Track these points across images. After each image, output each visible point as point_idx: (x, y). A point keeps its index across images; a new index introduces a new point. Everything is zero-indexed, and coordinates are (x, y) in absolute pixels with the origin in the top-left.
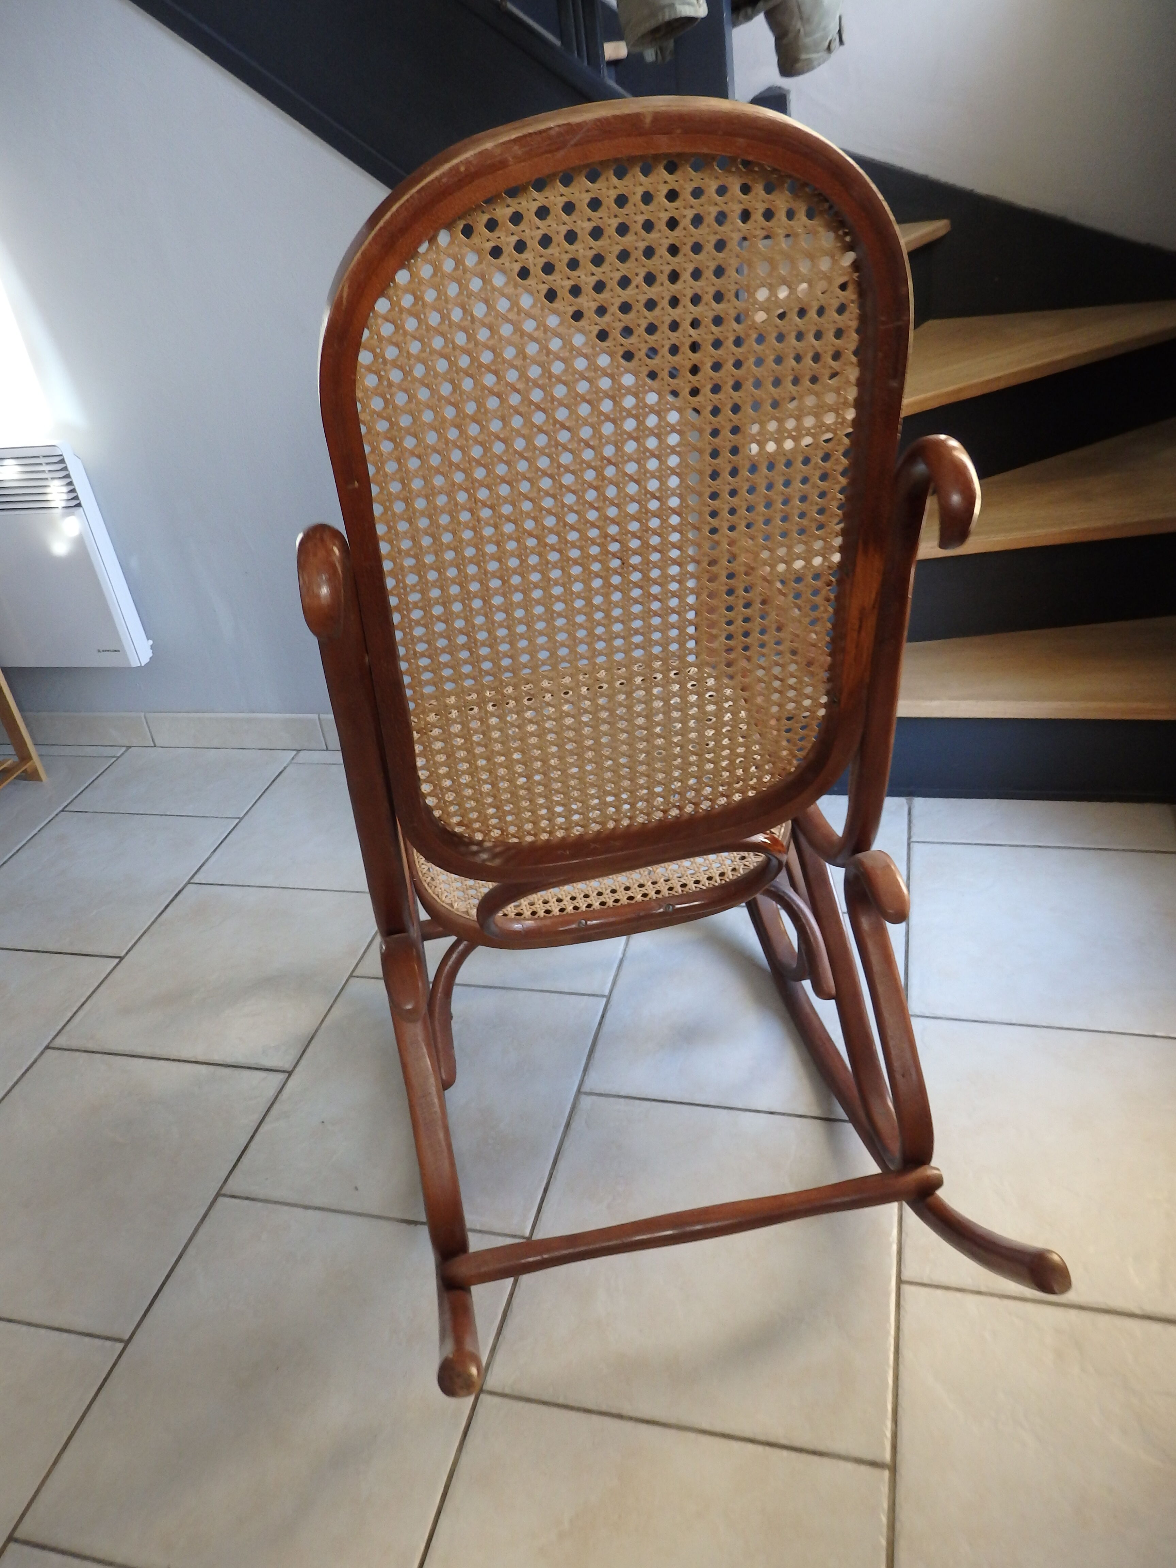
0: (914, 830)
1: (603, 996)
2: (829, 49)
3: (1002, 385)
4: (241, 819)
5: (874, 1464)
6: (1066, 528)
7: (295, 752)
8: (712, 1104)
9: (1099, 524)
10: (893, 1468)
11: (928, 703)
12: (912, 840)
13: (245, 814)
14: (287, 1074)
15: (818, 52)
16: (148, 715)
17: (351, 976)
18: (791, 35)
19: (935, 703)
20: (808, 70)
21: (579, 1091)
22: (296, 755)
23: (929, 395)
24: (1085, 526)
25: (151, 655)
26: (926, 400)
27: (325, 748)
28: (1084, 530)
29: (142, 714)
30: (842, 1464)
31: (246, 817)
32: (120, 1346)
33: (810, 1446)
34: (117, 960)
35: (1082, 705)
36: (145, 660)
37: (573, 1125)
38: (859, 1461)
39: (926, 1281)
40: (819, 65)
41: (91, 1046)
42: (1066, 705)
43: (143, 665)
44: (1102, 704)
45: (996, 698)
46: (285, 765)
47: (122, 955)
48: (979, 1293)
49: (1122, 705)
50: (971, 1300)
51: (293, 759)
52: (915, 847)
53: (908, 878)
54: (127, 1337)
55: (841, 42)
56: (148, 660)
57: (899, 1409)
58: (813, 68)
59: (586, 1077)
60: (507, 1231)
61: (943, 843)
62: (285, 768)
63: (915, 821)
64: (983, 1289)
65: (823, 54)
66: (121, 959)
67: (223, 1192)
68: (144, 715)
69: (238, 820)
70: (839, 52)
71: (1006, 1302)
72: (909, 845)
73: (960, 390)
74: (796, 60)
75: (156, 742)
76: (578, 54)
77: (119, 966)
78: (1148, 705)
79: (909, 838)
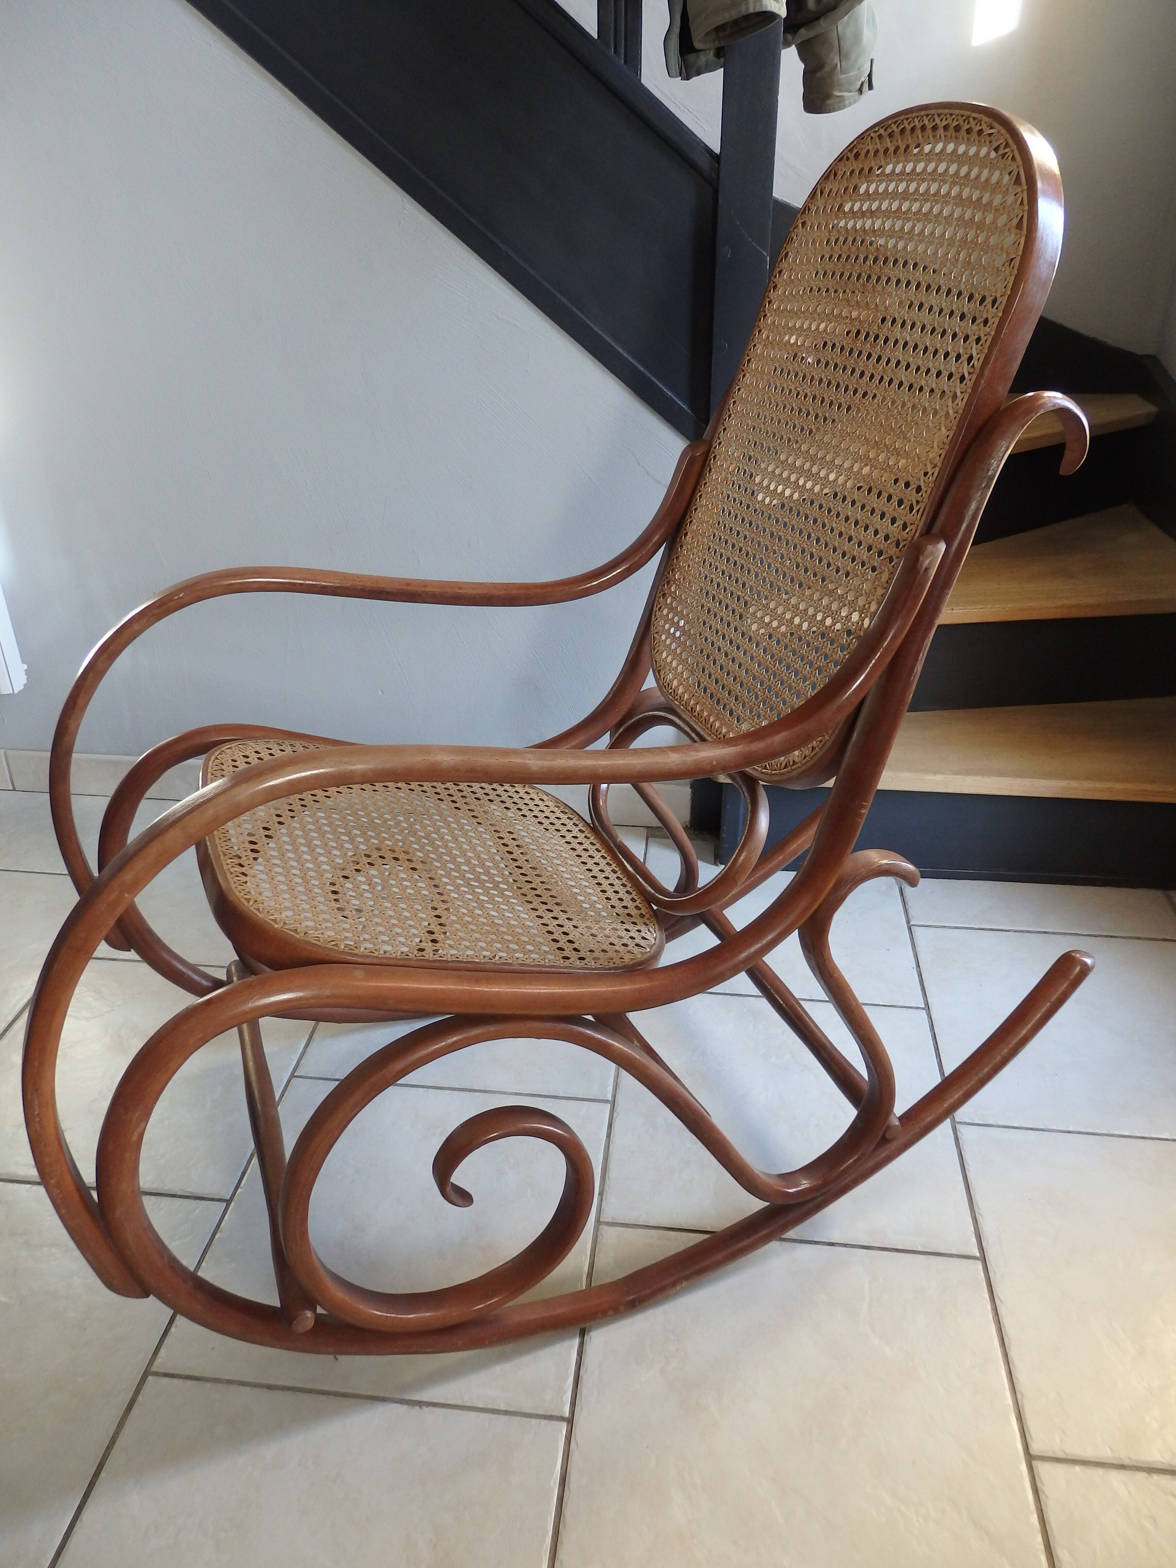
0: (911, 913)
1: (606, 1101)
2: (860, 91)
6: (1059, 603)
9: (1092, 600)
11: (931, 777)
12: (912, 923)
14: (224, 1204)
15: (850, 92)
16: (10, 753)
17: (293, 1076)
18: (827, 69)
19: (939, 777)
20: (839, 109)
21: (598, 1222)
24: (1074, 601)
25: (25, 681)
28: (1076, 606)
29: (2, 751)
35: (1087, 785)
36: (19, 685)
39: (1060, 1455)
40: (850, 105)
43: (16, 693)
44: (1109, 785)
45: (1001, 774)
49: (1129, 786)
50: (1116, 1478)
52: (917, 932)
55: (871, 87)
56: (22, 687)
58: (844, 107)
59: (604, 1203)
60: (541, 1411)
61: (945, 927)
63: (913, 905)
65: (855, 94)
67: (154, 1369)
68: (5, 754)
70: (867, 94)
72: (910, 929)
74: (828, 96)
75: (15, 784)
76: (615, 52)
79: (908, 922)
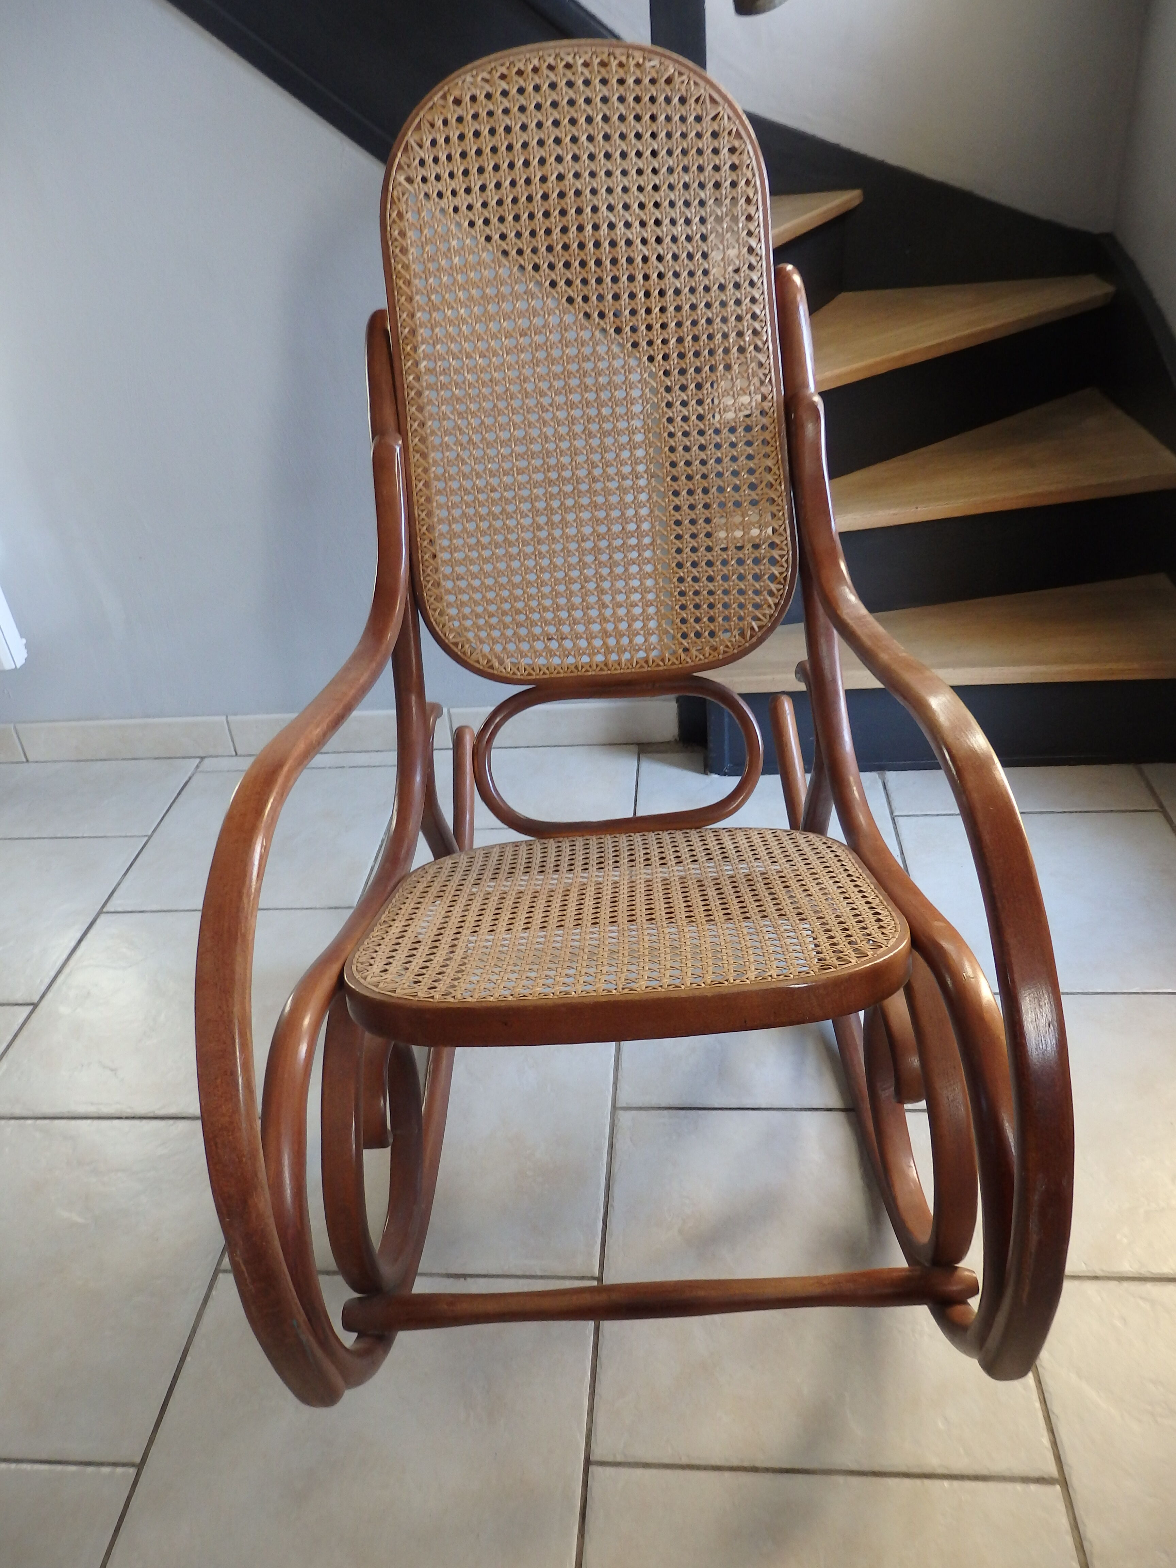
0: (894, 804)
3: (943, 352)
4: (150, 837)
5: (1041, 1480)
7: (198, 760)
8: (763, 1106)
10: (1064, 1482)
12: (895, 814)
13: (154, 831)
16: (19, 726)
21: (614, 1107)
22: (200, 763)
23: (878, 359)
25: (26, 656)
26: (877, 364)
27: (234, 753)
29: (12, 726)
30: (1009, 1486)
31: (155, 834)
32: (132, 1471)
33: (971, 1472)
34: (31, 1008)
36: (20, 660)
37: (618, 1146)
38: (1026, 1480)
41: (18, 1111)
42: (1042, 668)
43: (18, 667)
44: (1076, 667)
45: (972, 664)
46: (189, 775)
47: (36, 1000)
48: (1096, 1278)
51: (197, 767)
52: (900, 821)
53: (902, 853)
54: (138, 1460)
56: (24, 661)
57: (1052, 1416)
59: (618, 1089)
60: (573, 1274)
61: (926, 815)
62: (190, 778)
63: (893, 796)
64: (1100, 1273)
66: (35, 1006)
67: (223, 1267)
68: (15, 728)
69: (146, 839)
71: (1125, 1284)
72: (893, 819)
73: (905, 356)
75: (29, 756)
77: (33, 1016)
78: (1121, 666)
79: (892, 813)
